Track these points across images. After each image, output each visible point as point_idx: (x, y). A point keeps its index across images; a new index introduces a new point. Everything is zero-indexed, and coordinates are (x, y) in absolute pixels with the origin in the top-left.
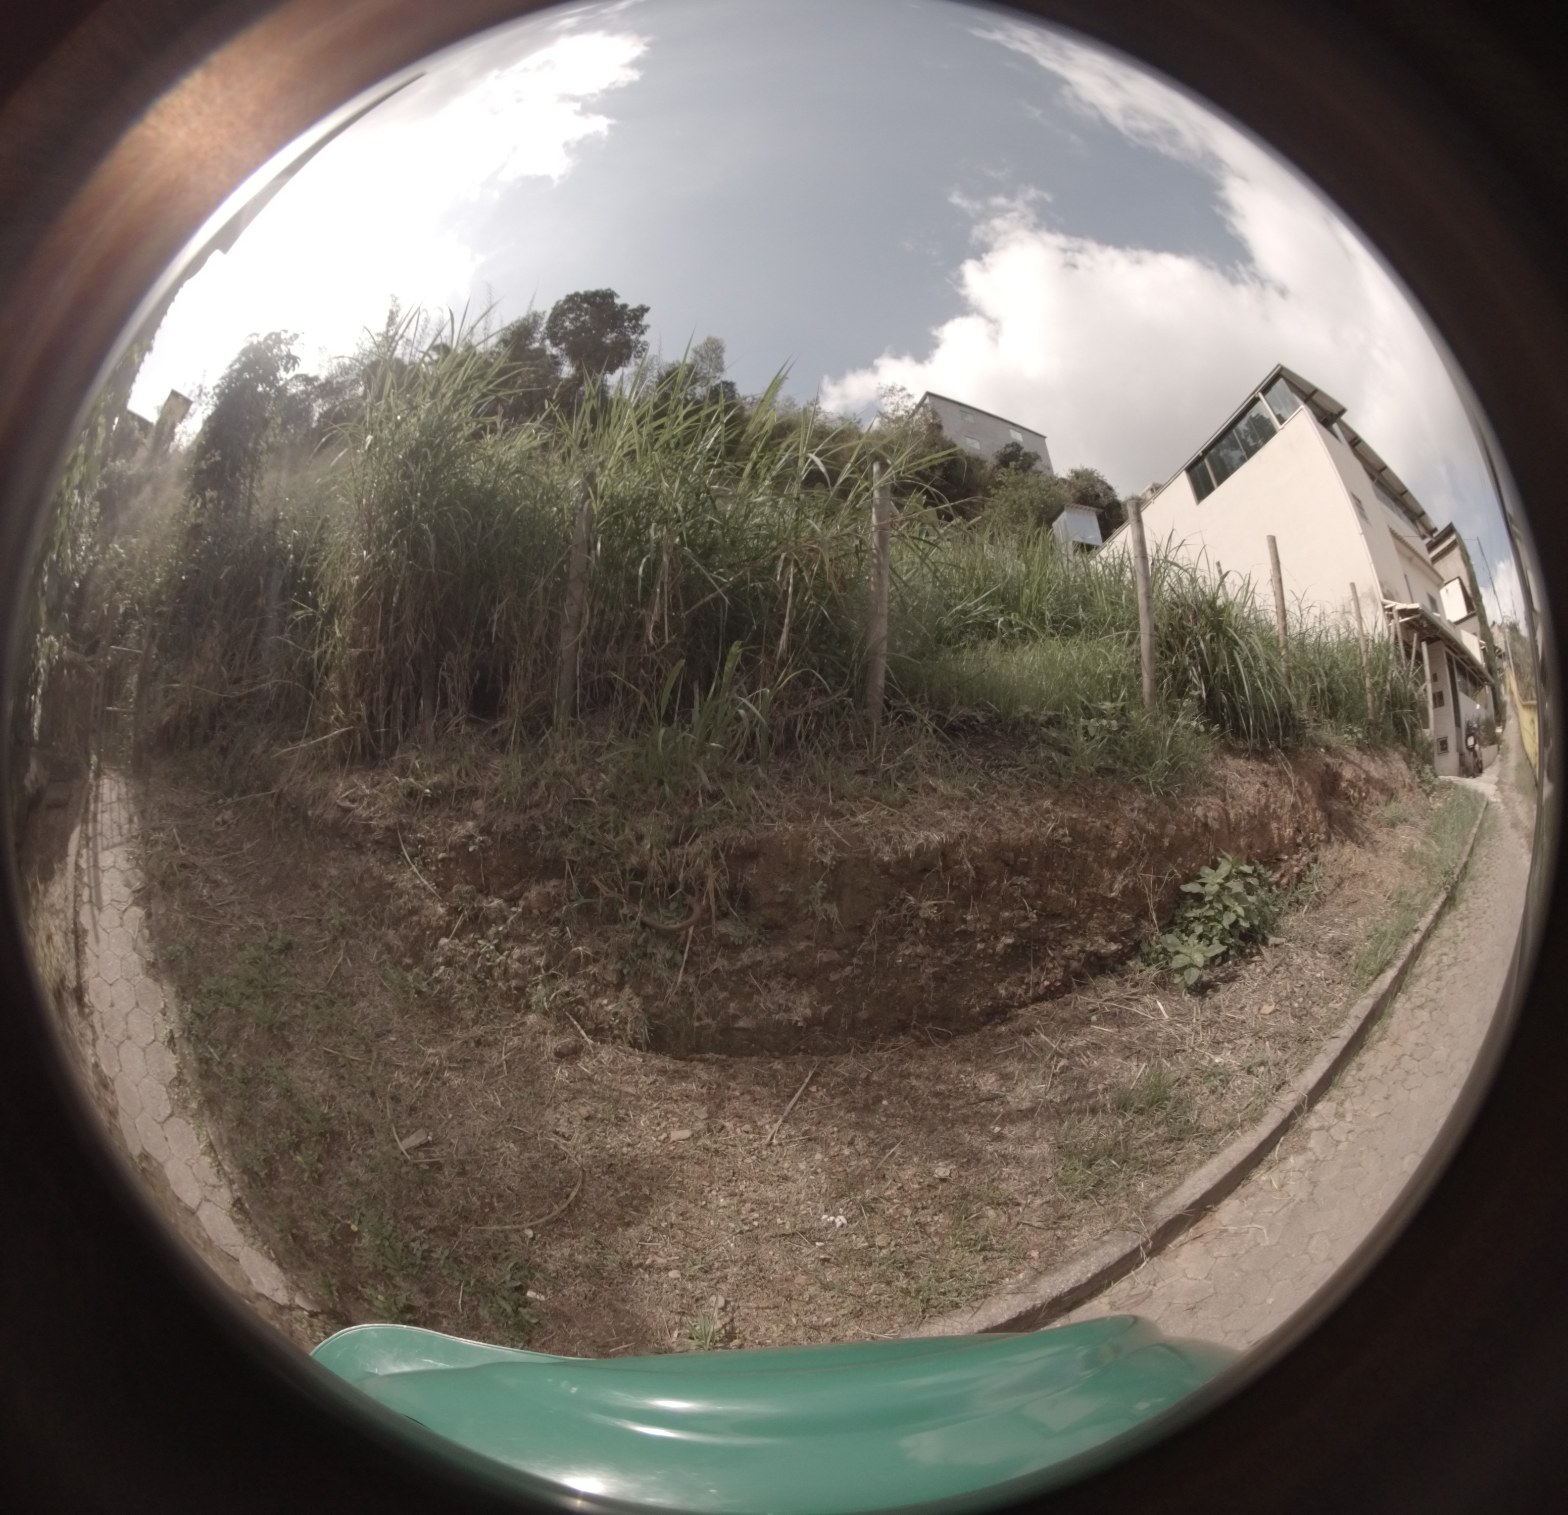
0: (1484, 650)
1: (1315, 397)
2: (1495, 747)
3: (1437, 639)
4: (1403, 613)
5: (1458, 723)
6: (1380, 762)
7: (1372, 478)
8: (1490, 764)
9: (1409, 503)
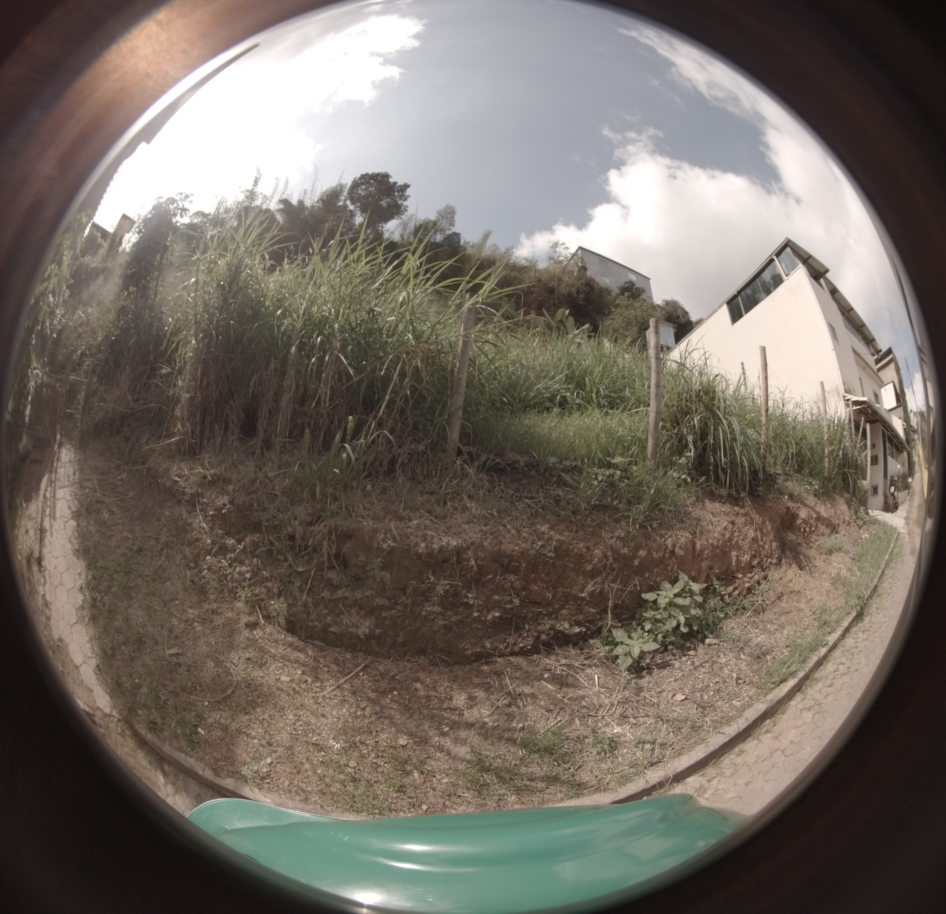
0: (905, 429)
1: (810, 261)
2: (906, 491)
3: (877, 421)
4: (856, 403)
5: (885, 476)
6: (829, 505)
7: (843, 314)
8: (903, 503)
9: (866, 333)
